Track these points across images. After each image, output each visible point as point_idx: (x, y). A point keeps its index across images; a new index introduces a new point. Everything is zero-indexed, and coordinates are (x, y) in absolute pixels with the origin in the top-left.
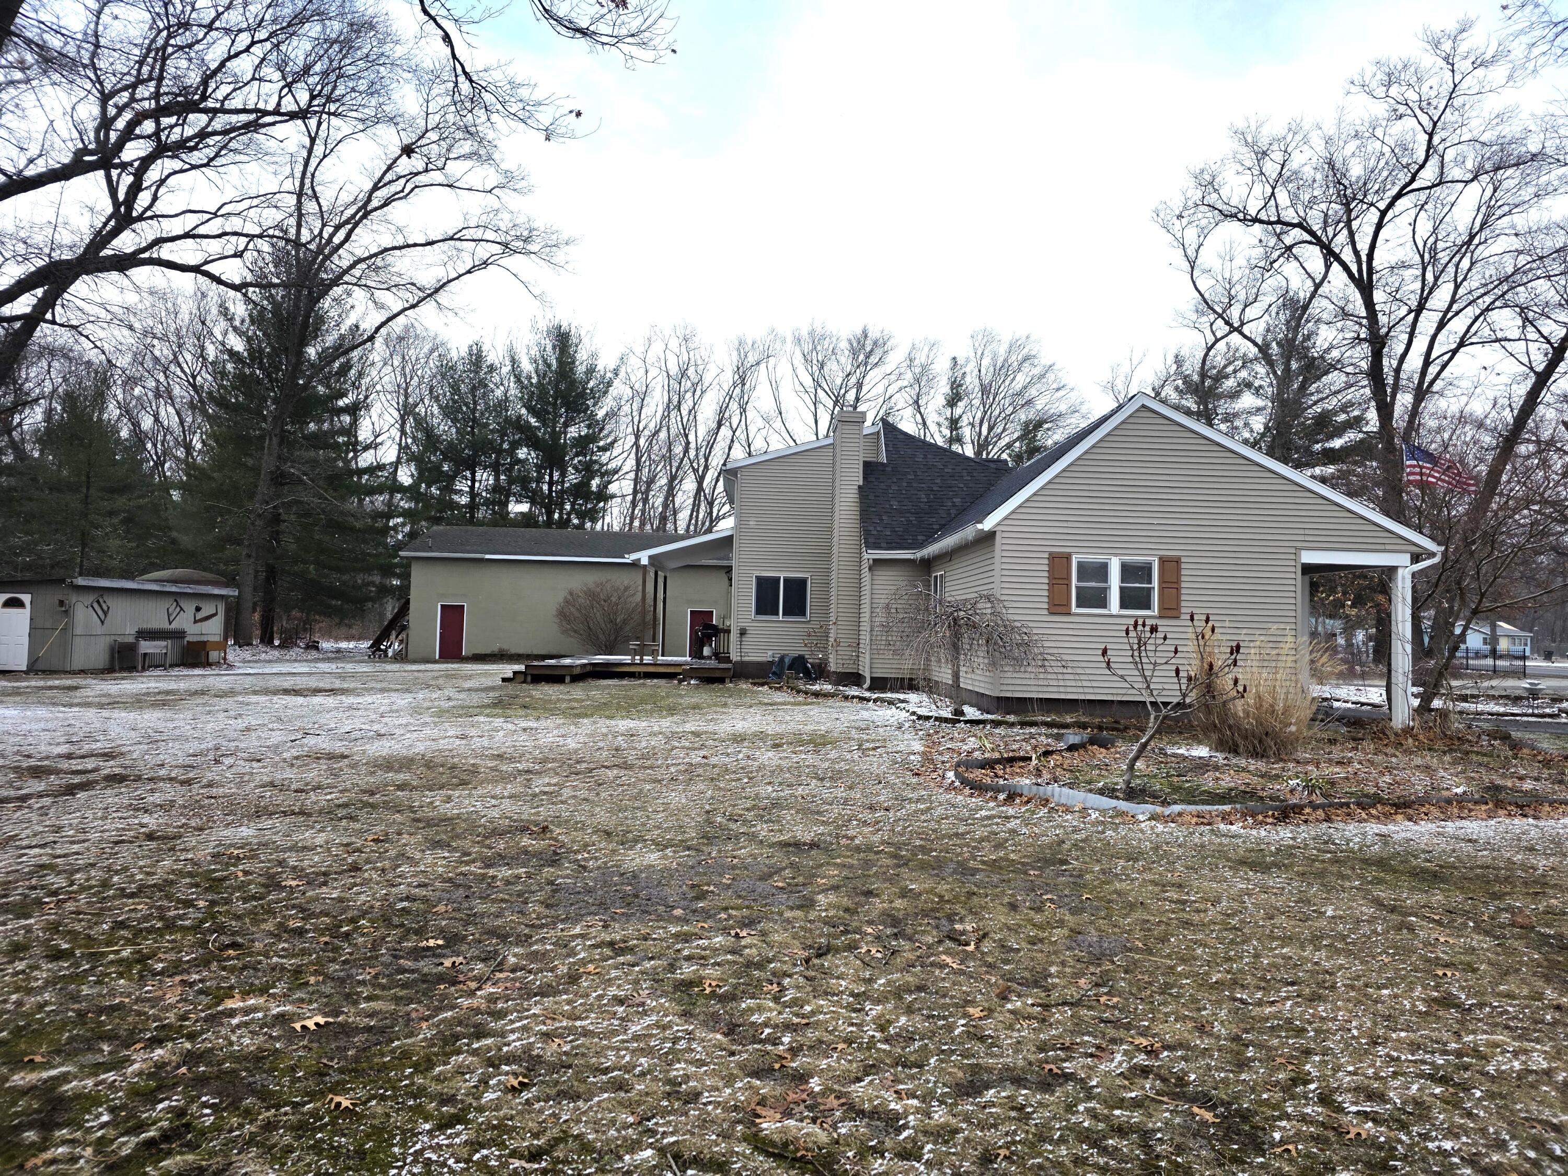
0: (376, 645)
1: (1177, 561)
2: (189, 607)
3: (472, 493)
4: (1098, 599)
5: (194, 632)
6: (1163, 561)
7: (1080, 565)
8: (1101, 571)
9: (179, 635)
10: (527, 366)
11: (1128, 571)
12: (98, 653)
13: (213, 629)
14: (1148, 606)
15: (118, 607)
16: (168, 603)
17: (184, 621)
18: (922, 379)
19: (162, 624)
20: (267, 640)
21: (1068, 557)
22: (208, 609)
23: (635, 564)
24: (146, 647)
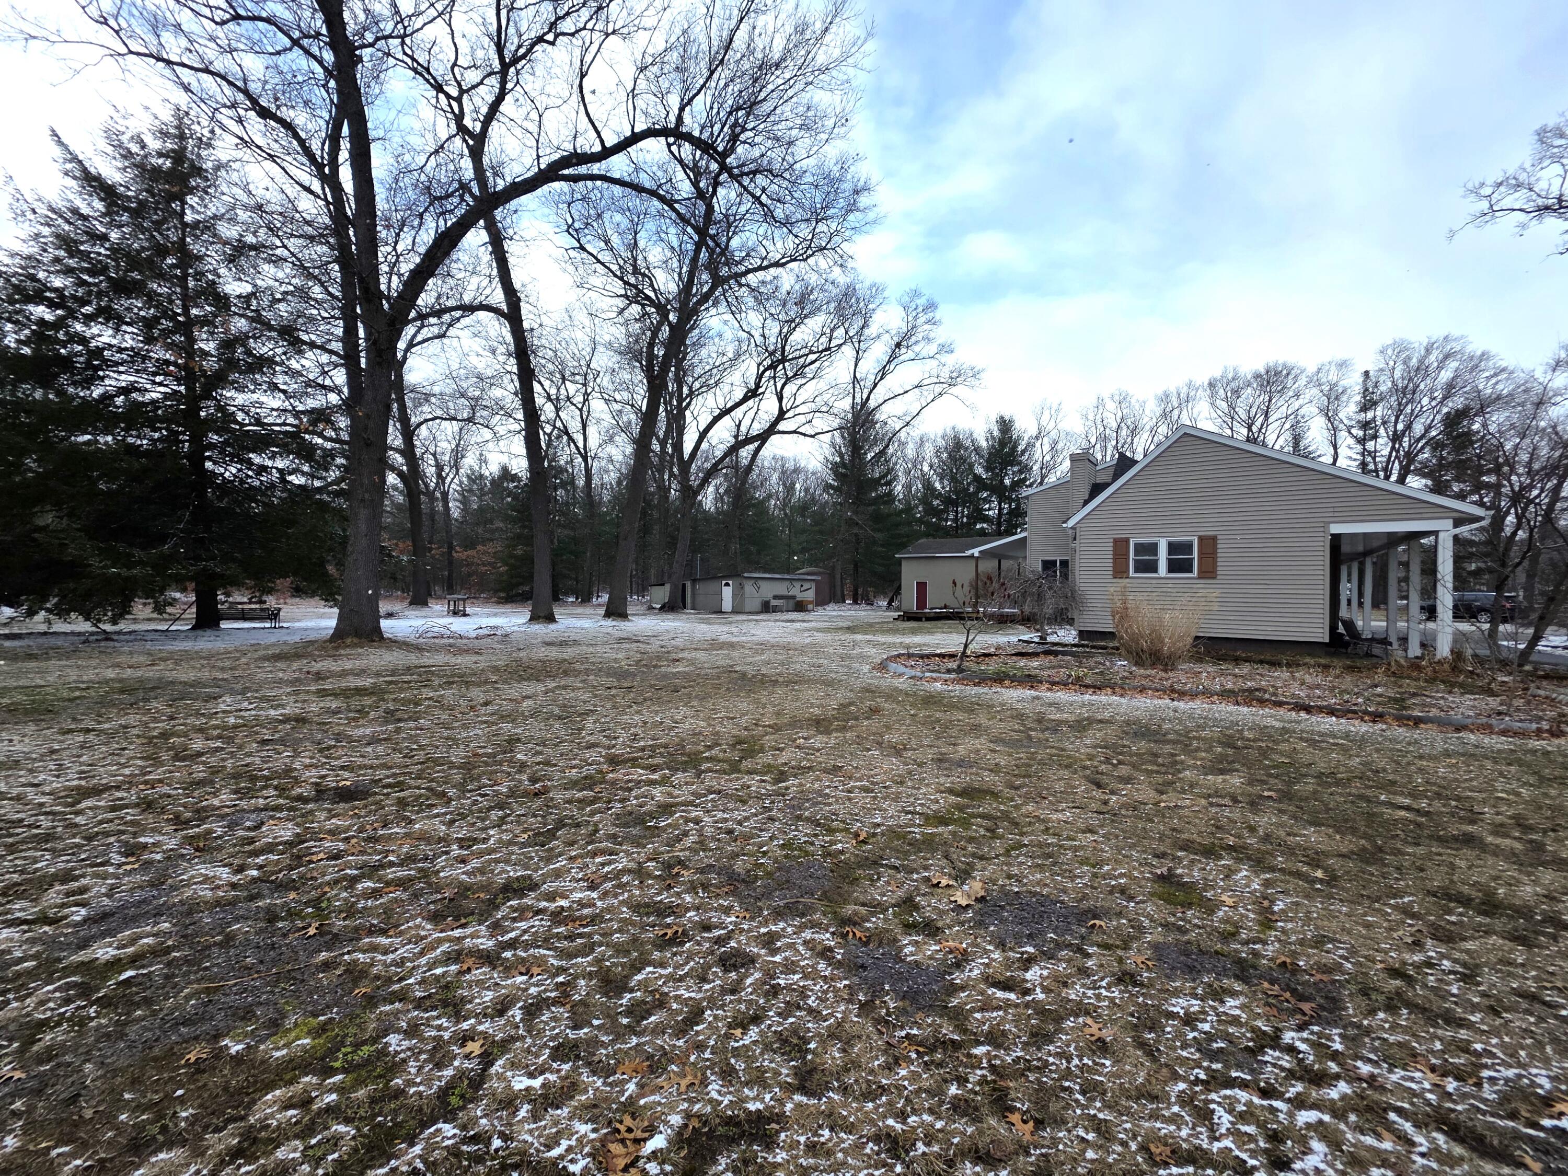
0: (890, 604)
1: (1214, 539)
2: (797, 585)
3: (956, 520)
4: (1152, 567)
5: (800, 596)
6: (1201, 539)
7: (1136, 545)
8: (1152, 548)
9: (793, 597)
10: (984, 444)
11: (1173, 548)
12: (756, 604)
13: (810, 595)
14: (1191, 571)
15: (764, 585)
16: (787, 583)
17: (795, 591)
18: (1334, 396)
19: (785, 593)
20: (855, 602)
21: (1127, 541)
22: (806, 586)
23: (972, 556)
24: (774, 603)
